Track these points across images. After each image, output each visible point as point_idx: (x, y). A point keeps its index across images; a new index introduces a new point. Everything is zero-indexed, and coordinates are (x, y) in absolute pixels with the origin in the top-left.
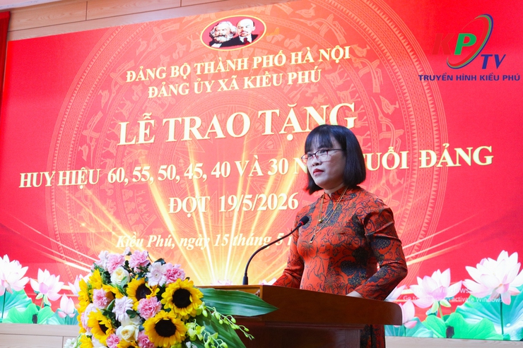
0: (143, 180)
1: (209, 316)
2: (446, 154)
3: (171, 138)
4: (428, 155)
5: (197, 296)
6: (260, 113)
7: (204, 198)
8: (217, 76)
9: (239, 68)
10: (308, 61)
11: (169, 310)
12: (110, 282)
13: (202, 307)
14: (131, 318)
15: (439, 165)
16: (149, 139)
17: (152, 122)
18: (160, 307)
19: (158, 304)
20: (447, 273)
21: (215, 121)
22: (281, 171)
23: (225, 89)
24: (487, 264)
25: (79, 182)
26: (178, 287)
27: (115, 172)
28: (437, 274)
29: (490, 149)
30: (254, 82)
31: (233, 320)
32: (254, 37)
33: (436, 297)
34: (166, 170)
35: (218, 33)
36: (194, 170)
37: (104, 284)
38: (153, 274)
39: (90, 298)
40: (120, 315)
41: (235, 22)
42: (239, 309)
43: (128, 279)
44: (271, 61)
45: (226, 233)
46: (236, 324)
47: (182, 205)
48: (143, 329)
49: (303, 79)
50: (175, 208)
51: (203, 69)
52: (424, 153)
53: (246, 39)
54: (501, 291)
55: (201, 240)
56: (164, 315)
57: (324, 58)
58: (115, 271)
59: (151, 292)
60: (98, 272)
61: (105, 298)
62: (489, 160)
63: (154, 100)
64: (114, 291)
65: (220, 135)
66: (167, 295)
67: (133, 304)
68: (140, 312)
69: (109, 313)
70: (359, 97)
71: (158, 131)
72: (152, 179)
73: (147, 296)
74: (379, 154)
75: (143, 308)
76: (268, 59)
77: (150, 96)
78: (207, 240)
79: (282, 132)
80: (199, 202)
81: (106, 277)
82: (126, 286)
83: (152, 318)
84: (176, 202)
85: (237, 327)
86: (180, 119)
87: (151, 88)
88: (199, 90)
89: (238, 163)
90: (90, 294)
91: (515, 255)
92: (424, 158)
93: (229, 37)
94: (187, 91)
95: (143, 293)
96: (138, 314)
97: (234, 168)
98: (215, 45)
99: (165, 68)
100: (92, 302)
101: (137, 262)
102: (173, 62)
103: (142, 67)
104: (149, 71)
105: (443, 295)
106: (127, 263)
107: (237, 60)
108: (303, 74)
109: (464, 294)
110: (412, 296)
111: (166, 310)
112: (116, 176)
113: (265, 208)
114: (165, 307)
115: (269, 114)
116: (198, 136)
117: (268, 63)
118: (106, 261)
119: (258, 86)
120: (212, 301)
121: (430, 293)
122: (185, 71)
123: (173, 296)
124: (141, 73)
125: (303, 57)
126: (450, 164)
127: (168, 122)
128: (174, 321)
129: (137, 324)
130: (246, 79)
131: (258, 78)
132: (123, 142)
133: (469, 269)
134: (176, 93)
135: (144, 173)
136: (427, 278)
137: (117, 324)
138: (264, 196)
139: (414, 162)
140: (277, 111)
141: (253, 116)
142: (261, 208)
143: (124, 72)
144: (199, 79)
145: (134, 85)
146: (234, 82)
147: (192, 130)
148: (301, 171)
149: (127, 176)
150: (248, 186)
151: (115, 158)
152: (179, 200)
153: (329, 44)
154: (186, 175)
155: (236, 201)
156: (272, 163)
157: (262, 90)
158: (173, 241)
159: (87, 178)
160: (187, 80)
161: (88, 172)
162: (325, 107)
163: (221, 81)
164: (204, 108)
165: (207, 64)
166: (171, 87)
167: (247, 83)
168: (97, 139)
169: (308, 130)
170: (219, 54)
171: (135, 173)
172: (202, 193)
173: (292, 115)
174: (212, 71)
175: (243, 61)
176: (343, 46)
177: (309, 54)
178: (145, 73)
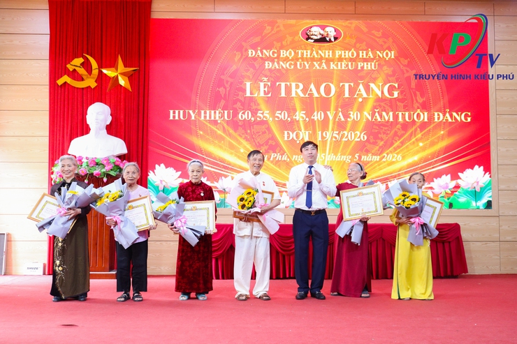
0: (265, 119)
2: (447, 115)
3: (283, 94)
4: (438, 115)
6: (341, 84)
7: (307, 132)
8: (313, 59)
9: (327, 56)
10: (370, 57)
15: (444, 121)
16: (268, 93)
17: (269, 84)
20: (449, 176)
21: (312, 86)
22: (355, 119)
23: (318, 68)
24: (468, 171)
25: (217, 118)
27: (244, 113)
28: (444, 177)
29: (469, 114)
30: (337, 65)
32: (336, 39)
33: (444, 188)
34: (281, 114)
35: (311, 33)
36: (300, 115)
41: (323, 28)
44: (348, 54)
45: (323, 153)
47: (293, 136)
49: (367, 67)
50: (288, 137)
51: (303, 54)
52: (436, 114)
53: (330, 39)
54: (475, 185)
57: (379, 56)
62: (469, 119)
63: (270, 70)
65: (316, 95)
70: (400, 81)
71: (274, 89)
72: (271, 119)
74: (412, 113)
76: (345, 53)
77: (267, 67)
79: (356, 96)
80: (305, 135)
84: (288, 133)
86: (288, 84)
87: (267, 62)
88: (300, 67)
89: (328, 113)
91: (482, 168)
92: (436, 117)
93: (319, 37)
94: (292, 67)
97: (326, 115)
98: (310, 40)
99: (276, 51)
102: (282, 47)
103: (259, 48)
104: (264, 51)
105: (447, 187)
107: (325, 52)
108: (367, 64)
109: (457, 187)
110: (431, 188)
112: (244, 116)
113: (346, 139)
115: (347, 85)
116: (302, 95)
117: (345, 56)
119: (339, 68)
121: (440, 187)
122: (290, 54)
124: (259, 52)
125: (367, 55)
126: (450, 120)
127: (280, 85)
130: (332, 63)
131: (339, 63)
132: (248, 94)
133: (460, 174)
134: (284, 67)
135: (265, 115)
136: (439, 179)
138: (346, 133)
139: (431, 118)
140: (352, 84)
141: (337, 86)
142: (344, 139)
143: (246, 50)
144: (300, 60)
145: (254, 59)
146: (324, 64)
147: (297, 91)
148: (368, 119)
149: (253, 116)
150: (336, 126)
151: (243, 104)
152: (291, 133)
153: (382, 49)
154: (294, 117)
155: (328, 135)
156: (350, 114)
157: (342, 71)
158: (288, 157)
159: (223, 116)
160: (292, 60)
161: (224, 112)
162: (381, 84)
163: (315, 63)
164: (305, 78)
165: (305, 51)
166: (281, 63)
167: (332, 66)
168: (229, 91)
169: (371, 96)
170: (313, 46)
171: (258, 115)
172: (306, 129)
173: (361, 87)
174: (309, 56)
175: (329, 52)
176: (390, 50)
177: (370, 53)
178: (262, 53)
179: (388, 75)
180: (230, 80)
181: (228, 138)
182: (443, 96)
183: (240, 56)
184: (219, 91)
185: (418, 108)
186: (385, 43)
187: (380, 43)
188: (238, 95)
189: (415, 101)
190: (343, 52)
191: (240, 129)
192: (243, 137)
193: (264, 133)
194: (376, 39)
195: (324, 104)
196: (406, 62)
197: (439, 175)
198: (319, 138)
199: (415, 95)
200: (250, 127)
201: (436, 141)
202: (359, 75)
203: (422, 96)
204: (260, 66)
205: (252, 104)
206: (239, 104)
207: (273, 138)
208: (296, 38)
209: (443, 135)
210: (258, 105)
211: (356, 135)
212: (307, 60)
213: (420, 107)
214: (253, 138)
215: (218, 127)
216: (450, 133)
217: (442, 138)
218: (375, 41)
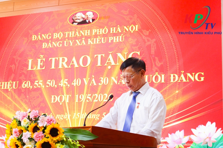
0: (39, 87)
1: (67, 141)
2: (182, 76)
3: (53, 67)
4: (174, 76)
5: (61, 131)
6: (95, 56)
7: (68, 96)
8: (76, 38)
9: (86, 35)
10: (118, 32)
11: (48, 138)
12: (20, 125)
13: (63, 136)
14: (30, 141)
15: (179, 81)
16: (43, 67)
17: (44, 59)
18: (44, 136)
19: (43, 135)
20: (183, 132)
21: (74, 59)
22: (105, 83)
23: (79, 44)
24: (201, 127)
25: (8, 88)
26: (52, 127)
27: (26, 83)
28: (178, 132)
29: (203, 74)
30: (93, 41)
31: (78, 142)
32: (93, 20)
33: (177, 143)
34: (50, 82)
35: (76, 18)
36: (64, 83)
37: (18, 126)
38: (41, 121)
39: (11, 133)
40: (25, 140)
41: (84, 13)
42: (81, 137)
43: (29, 124)
44: (102, 31)
45: (78, 112)
46: (79, 144)
47: (58, 99)
48: (36, 147)
49: (116, 40)
50: (54, 100)
51: (69, 34)
52: (172, 75)
53: (89, 21)
54: (207, 140)
55: (66, 115)
56: (45, 140)
57: (126, 30)
58: (23, 120)
59: (40, 129)
60: (15, 121)
61: (18, 133)
62: (202, 79)
63: (45, 49)
64: (22, 129)
65: (76, 66)
66: (47, 131)
67: (31, 135)
68: (34, 138)
69: (20, 139)
70: (142, 50)
71: (47, 63)
72: (43, 86)
73: (38, 131)
74: (151, 76)
75: (36, 137)
76: (99, 30)
77: (43, 47)
78: (69, 116)
79: (106, 65)
80: (66, 98)
81: (19, 123)
82: (28, 127)
83: (40, 141)
84: (55, 97)
85: (80, 145)
86: (57, 58)
87: (44, 43)
88: (67, 45)
89: (84, 79)
90: (11, 131)
91: (214, 124)
92: (172, 78)
93: (81, 20)
94: (61, 45)
95: (36, 130)
96: (34, 140)
97: (82, 81)
98: (75, 24)
99: (50, 34)
100: (12, 135)
101: (33, 116)
102: (56, 31)
103: (40, 34)
104: (43, 35)
105: (180, 142)
106: (29, 116)
107: (85, 31)
108: (116, 38)
109: (190, 142)
110: (166, 143)
111: (46, 138)
112: (26, 85)
113: (97, 101)
114: (46, 136)
115: (99, 56)
116: (66, 66)
117: (99, 33)
118: (19, 115)
119: (95, 43)
120: (68, 134)
121: (174, 141)
122: (60, 35)
123: (50, 131)
124: (39, 36)
125: (116, 30)
126: (184, 80)
127: (51, 60)
128: (50, 143)
129: (33, 144)
130: (89, 40)
131: (95, 39)
132: (30, 69)
133: (193, 130)
134: (56, 46)
135: (39, 83)
136: (173, 134)
137: (24, 144)
138: (96, 95)
139: (167, 79)
140: (104, 55)
141: (92, 57)
142: (95, 101)
143: (31, 36)
144: (67, 40)
145: (36, 42)
146: (83, 41)
147: (63, 63)
148: (114, 83)
149: (31, 85)
150: (89, 90)
151: (26, 76)
152: (56, 97)
153: (128, 24)
154: (59, 84)
155: (83, 97)
156: (101, 79)
157: (96, 45)
158: (53, 116)
159: (12, 86)
160: (61, 40)
161: (13, 83)
162: (126, 53)
163: (77, 41)
164: (69, 53)
165: (70, 32)
166: (53, 43)
167: (90, 41)
168: (18, 66)
169: (118, 64)
170: (76, 28)
171: (35, 83)
172: (67, 93)
173: (110, 57)
174: (73, 36)
175: (88, 31)
176: (135, 25)
177: (119, 28)
178: (41, 36)
179: (132, 45)
180: (19, 59)
181: (14, 103)
182: (179, 60)
183: (26, 41)
184: (11, 68)
185: (157, 71)
186: (131, 19)
187: (127, 20)
188: (23, 70)
189: (154, 66)
190: (98, 30)
191: (22, 95)
192: (24, 101)
193: (38, 97)
194: (124, 17)
195: (82, 72)
196: (147, 33)
197: (173, 130)
198: (77, 101)
199: (154, 60)
200: (29, 94)
201: (171, 99)
202: (109, 47)
203: (160, 61)
204: (39, 47)
205: (32, 76)
206: (23, 76)
207: (44, 101)
208: (65, 23)
209: (178, 94)
210: (36, 76)
211: (104, 97)
212: (72, 39)
213: (158, 70)
214: (30, 102)
215: (8, 94)
216: (184, 92)
217: (177, 97)
218: (124, 18)
